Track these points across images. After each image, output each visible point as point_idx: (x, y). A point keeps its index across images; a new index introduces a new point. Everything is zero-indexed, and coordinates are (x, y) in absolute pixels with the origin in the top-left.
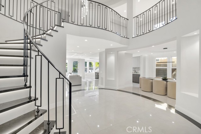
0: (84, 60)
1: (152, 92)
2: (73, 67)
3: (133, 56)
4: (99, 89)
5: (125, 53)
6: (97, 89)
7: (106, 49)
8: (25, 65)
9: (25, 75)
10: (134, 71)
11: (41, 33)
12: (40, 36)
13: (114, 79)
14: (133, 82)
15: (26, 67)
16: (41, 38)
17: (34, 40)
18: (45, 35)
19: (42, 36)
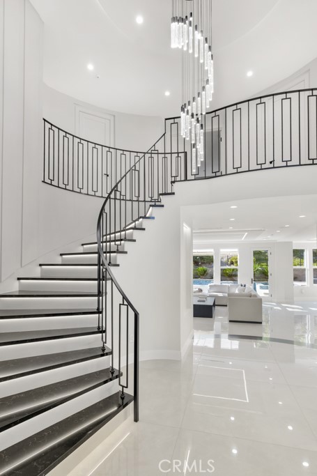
8: (100, 294)
12: (133, 225)
15: (104, 297)
16: (135, 228)
17: (112, 244)
18: (141, 220)
19: (137, 222)
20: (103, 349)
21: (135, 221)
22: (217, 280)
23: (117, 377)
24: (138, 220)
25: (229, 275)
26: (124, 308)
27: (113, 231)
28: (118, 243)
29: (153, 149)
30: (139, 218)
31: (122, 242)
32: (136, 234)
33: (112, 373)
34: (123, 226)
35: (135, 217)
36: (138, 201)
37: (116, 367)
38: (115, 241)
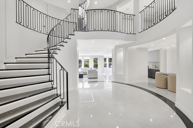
0: (103, 56)
1: (167, 89)
2: (94, 62)
3: (149, 51)
4: (113, 82)
5: (137, 48)
6: (111, 82)
7: (115, 46)
9: (49, 68)
10: (154, 66)
11: (60, 42)
12: (59, 44)
13: (123, 74)
14: (148, 77)
16: (60, 45)
17: (52, 50)
18: (62, 43)
19: (61, 43)
20: (52, 87)
21: (60, 43)
22: (83, 67)
23: (59, 96)
24: (61, 42)
25: (87, 66)
26: (62, 71)
27: (52, 46)
28: (54, 50)
29: (66, 18)
30: (62, 42)
31: (56, 50)
32: (61, 48)
33: (57, 95)
34: (56, 44)
35: (60, 41)
36: (59, 37)
37: (59, 93)
38: (53, 49)
